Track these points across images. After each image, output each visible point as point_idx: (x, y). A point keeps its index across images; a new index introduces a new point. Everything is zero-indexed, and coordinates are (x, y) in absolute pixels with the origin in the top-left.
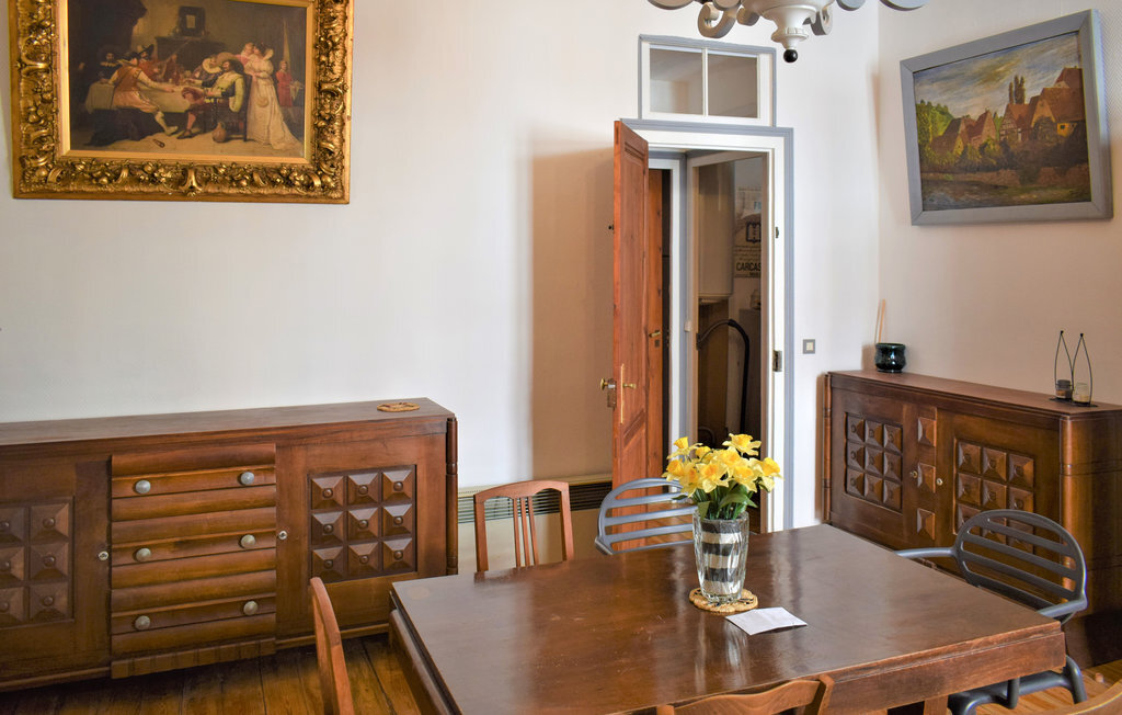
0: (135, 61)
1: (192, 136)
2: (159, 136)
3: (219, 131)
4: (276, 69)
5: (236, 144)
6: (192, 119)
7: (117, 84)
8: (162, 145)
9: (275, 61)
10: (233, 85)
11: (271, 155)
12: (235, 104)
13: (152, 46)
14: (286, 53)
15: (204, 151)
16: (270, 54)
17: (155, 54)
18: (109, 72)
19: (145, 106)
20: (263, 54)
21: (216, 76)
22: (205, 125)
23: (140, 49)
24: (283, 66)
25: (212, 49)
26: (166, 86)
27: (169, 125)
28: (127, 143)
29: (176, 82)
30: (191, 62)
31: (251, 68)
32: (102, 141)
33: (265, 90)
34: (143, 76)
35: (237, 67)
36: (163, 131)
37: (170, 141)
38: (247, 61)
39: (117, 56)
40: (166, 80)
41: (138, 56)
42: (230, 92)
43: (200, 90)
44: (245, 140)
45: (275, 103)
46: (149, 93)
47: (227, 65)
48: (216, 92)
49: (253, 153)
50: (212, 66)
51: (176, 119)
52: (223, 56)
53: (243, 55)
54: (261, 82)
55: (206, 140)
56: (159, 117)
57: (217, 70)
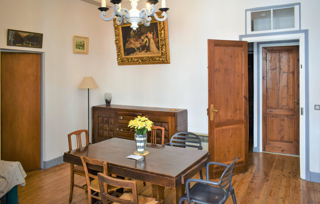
0: (131, 39)
1: (141, 52)
2: (136, 52)
3: (145, 50)
4: (154, 36)
5: (148, 52)
6: (141, 48)
7: (129, 43)
8: (137, 54)
9: (153, 35)
10: (147, 41)
11: (154, 54)
12: (147, 44)
13: (133, 36)
14: (155, 32)
15: (143, 54)
16: (152, 33)
17: (134, 37)
18: (128, 41)
19: (134, 47)
20: (151, 33)
21: (144, 39)
22: (143, 50)
23: (132, 36)
24: (155, 35)
25: (143, 34)
26: (136, 43)
27: (137, 50)
28: (132, 54)
29: (138, 42)
30: (140, 38)
31: (149, 37)
32: (128, 54)
33: (152, 41)
34: (133, 41)
35: (147, 37)
36: (136, 51)
37: (138, 53)
38: (148, 35)
39: (129, 38)
40: (136, 41)
41: (132, 38)
42: (146, 42)
43: (142, 43)
44: (150, 52)
45: (154, 43)
46: (134, 44)
47: (145, 37)
48: (144, 42)
49: (151, 54)
50: (143, 37)
51: (138, 49)
52: (145, 35)
53: (148, 34)
54: (151, 39)
55: (143, 52)
56: (136, 49)
57: (144, 38)
